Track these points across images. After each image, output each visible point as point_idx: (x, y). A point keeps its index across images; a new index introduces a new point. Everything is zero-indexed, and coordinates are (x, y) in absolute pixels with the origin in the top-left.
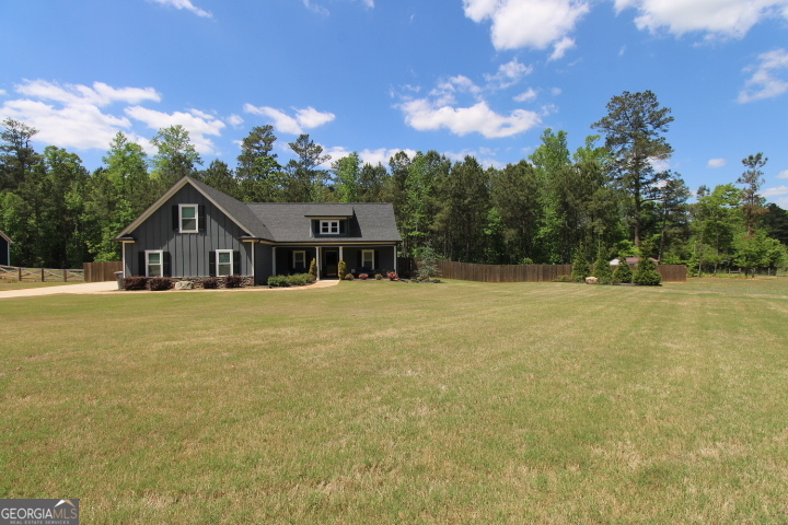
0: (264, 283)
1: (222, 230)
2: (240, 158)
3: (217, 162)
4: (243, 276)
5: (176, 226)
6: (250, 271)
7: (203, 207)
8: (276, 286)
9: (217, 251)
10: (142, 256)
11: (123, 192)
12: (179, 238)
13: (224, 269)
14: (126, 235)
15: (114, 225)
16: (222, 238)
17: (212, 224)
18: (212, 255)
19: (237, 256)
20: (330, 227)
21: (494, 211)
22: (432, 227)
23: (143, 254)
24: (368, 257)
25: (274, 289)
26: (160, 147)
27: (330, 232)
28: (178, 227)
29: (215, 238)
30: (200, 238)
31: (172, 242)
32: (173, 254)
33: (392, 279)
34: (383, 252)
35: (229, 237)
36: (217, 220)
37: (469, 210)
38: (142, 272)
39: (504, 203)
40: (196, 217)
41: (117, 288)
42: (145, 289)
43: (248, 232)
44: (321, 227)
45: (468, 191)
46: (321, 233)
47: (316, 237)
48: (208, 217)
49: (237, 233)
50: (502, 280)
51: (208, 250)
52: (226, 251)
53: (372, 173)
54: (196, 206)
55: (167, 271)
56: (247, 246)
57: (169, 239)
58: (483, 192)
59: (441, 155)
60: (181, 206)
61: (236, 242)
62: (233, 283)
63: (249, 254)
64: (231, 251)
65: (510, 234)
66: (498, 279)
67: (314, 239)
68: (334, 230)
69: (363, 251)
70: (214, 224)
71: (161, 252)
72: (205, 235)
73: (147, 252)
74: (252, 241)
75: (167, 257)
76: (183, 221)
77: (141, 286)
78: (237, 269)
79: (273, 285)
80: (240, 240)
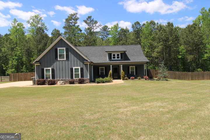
0: (94, 82)
1: (76, 59)
2: (64, 28)
3: (55, 30)
4: (85, 78)
5: (56, 57)
6: (87, 76)
7: (68, 49)
8: (100, 83)
9: (74, 68)
10: (43, 70)
11: (16, 44)
12: (58, 62)
13: (77, 76)
14: (36, 62)
15: (14, 57)
16: (76, 62)
17: (71, 56)
18: (72, 69)
19: (82, 70)
20: (116, 56)
21: (182, 47)
22: (153, 55)
23: (44, 69)
24: (132, 69)
25: (99, 84)
26: (31, 24)
27: (116, 59)
28: (57, 58)
29: (73, 62)
30: (67, 62)
31: (55, 64)
32: (55, 69)
33: (146, 79)
34: (139, 67)
35: (79, 61)
36: (73, 54)
37: (170, 47)
38: (43, 77)
39: (186, 43)
40: (65, 53)
41: (32, 84)
42: (45, 84)
43: (86, 59)
44: (112, 56)
45: (170, 38)
46: (112, 59)
47: (110, 61)
48: (70, 53)
49: (82, 60)
50: (192, 79)
51: (70, 67)
52: (77, 67)
53: (124, 32)
54: (65, 48)
55: (53, 77)
56: (86, 65)
57: (54, 62)
58: (177, 38)
59: (156, 22)
60: (58, 49)
61: (81, 64)
62: (81, 82)
63: (87, 69)
64: (79, 68)
65: (190, 58)
66: (190, 79)
67: (109, 62)
68: (118, 57)
69: (130, 67)
70: (72, 56)
71: (50, 68)
72: (69, 61)
73: (45, 69)
74: (88, 63)
75: (53, 70)
76: (59, 55)
77: (43, 83)
78: (82, 76)
79: (98, 82)
80: (83, 63)
